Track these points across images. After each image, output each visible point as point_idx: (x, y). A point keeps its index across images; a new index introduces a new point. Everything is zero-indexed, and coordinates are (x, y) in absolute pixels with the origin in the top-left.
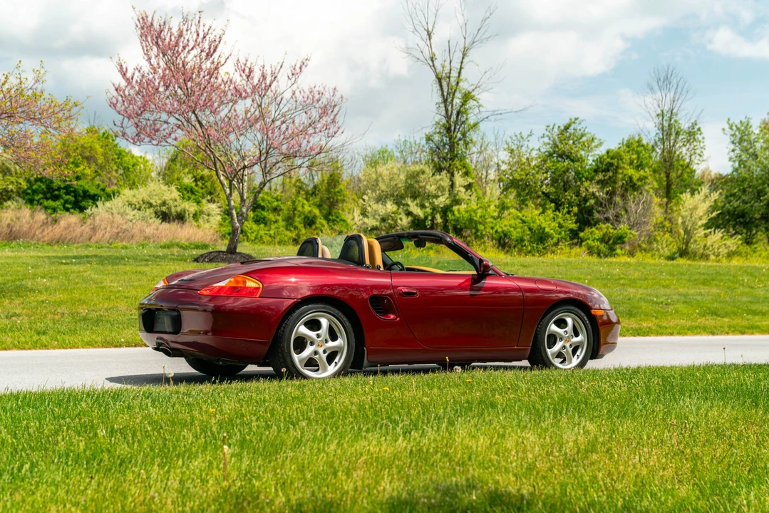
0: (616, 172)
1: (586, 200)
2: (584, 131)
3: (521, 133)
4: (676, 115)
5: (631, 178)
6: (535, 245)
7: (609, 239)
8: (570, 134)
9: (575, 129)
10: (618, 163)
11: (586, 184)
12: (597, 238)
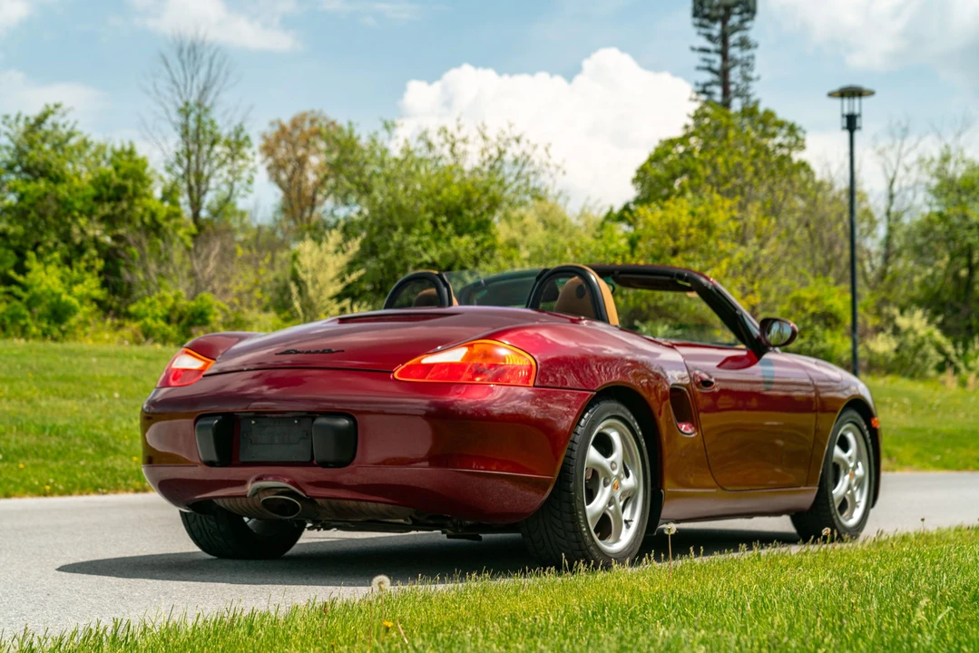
7: (181, 317)
8: (47, 132)
9: (55, 126)
12: (160, 313)
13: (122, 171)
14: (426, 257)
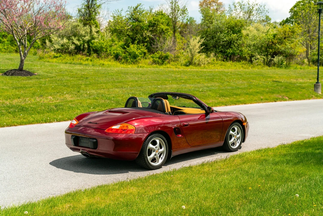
0: (157, 27)
1: (145, 38)
2: (144, 9)
3: (118, 10)
4: (177, 2)
5: (162, 29)
6: (132, 59)
7: (162, 58)
8: (138, 10)
9: (140, 9)
10: (158, 23)
11: (146, 32)
12: (157, 57)
13: (155, 19)
14: (225, 39)
